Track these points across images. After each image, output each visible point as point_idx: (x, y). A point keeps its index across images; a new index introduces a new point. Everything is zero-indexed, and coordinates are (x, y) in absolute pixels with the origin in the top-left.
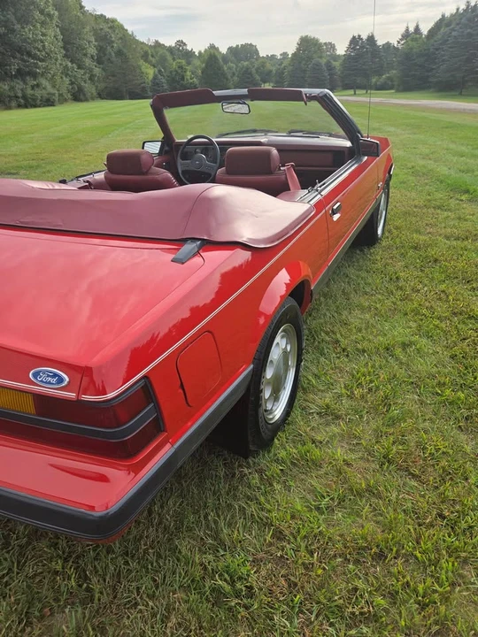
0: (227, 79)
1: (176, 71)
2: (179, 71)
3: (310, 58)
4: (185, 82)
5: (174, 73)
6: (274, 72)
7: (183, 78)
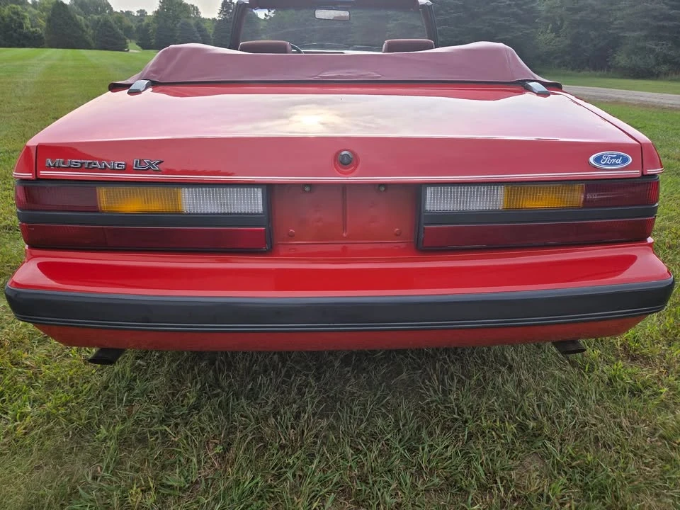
0: (83, 31)
1: (10, 17)
2: (15, 17)
3: (177, 18)
4: (25, 31)
5: (8, 19)
6: (134, 29)
7: (21, 26)
